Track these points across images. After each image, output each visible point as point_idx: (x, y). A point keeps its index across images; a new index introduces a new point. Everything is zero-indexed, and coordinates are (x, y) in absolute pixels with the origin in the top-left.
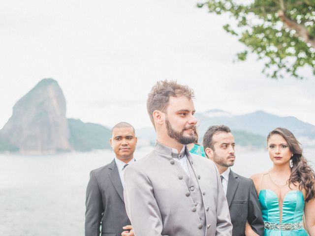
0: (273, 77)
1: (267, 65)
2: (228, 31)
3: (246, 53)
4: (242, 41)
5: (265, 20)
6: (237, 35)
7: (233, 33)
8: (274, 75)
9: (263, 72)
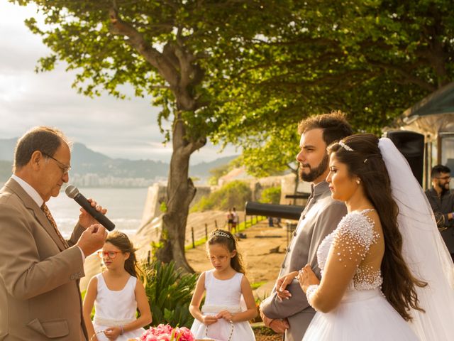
0: (86, 93)
1: (79, 77)
2: (32, 28)
3: (54, 59)
4: (49, 42)
5: (81, 19)
6: (43, 34)
7: (38, 31)
8: (89, 91)
9: (74, 85)
